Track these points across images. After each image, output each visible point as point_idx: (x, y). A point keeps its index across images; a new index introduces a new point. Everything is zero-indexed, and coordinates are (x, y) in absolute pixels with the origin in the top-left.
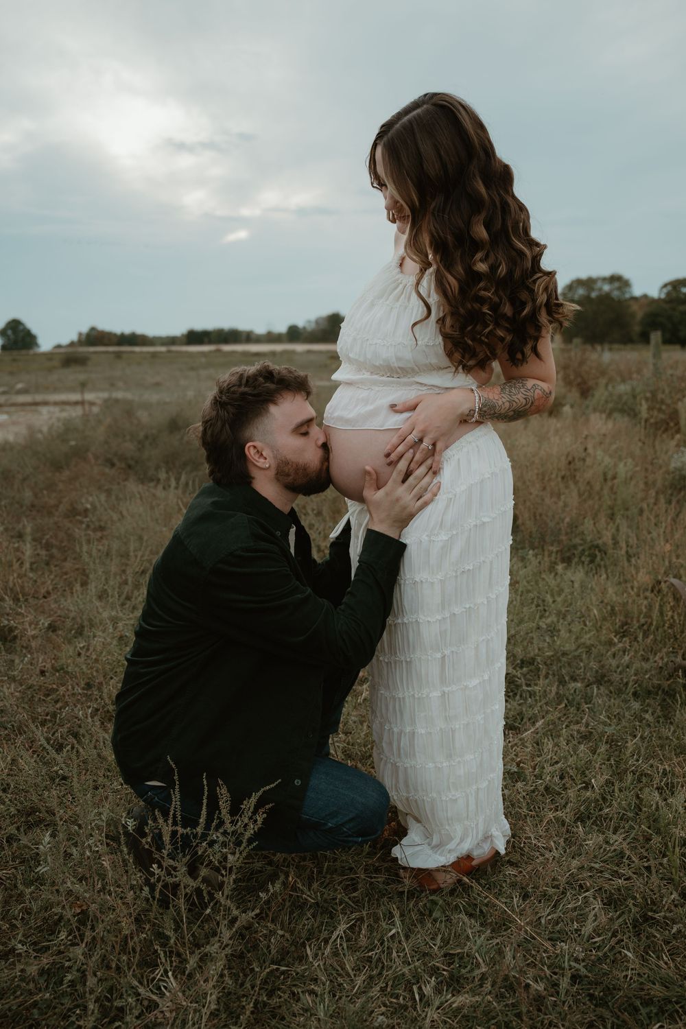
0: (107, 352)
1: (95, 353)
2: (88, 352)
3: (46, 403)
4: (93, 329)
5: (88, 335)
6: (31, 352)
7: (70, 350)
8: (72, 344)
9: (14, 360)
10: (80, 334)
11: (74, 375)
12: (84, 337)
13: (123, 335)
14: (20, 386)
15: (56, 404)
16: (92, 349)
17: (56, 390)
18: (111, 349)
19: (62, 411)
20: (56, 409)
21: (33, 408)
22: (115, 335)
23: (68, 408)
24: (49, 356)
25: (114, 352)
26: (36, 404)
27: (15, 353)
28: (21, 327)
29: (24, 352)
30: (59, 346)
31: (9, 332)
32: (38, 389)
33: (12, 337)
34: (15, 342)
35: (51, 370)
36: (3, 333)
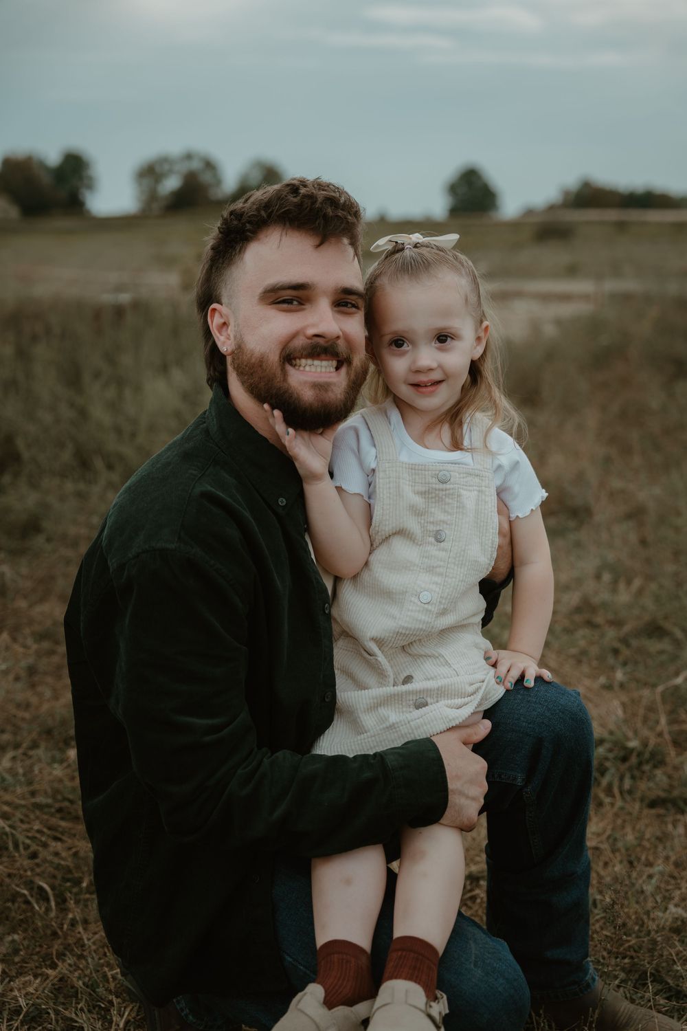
4: (586, 184)
5: (579, 193)
6: (490, 219)
7: (550, 217)
10: (565, 192)
11: (552, 255)
12: (572, 195)
13: (631, 193)
16: (581, 214)
24: (515, 226)
25: (615, 220)
28: (478, 181)
29: (478, 218)
30: (530, 212)
31: (463, 187)
33: (466, 195)
34: (470, 202)
35: (517, 246)
36: (453, 189)
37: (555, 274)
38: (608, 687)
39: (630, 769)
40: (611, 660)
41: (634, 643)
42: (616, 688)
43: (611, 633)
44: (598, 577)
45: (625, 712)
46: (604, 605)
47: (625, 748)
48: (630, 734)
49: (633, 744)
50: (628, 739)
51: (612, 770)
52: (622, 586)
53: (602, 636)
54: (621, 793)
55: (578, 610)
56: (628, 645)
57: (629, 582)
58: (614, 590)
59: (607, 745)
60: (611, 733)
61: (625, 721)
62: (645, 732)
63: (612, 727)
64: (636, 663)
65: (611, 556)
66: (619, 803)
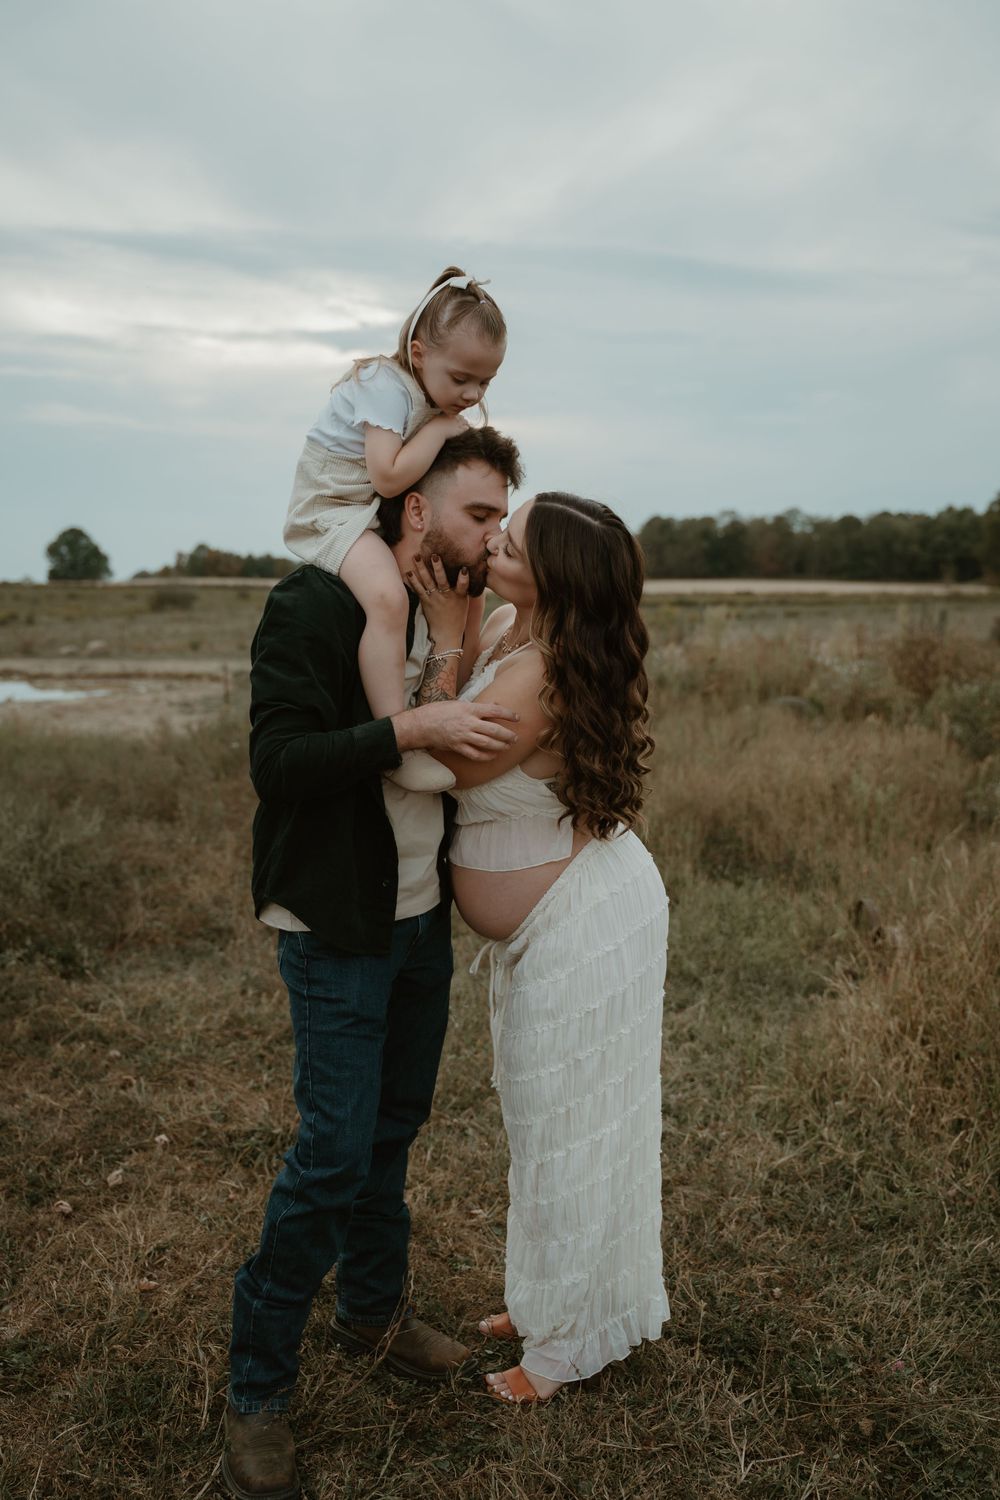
0: (224, 588)
1: (205, 587)
2: (194, 587)
3: (141, 675)
4: (202, 548)
5: (193, 558)
6: (99, 584)
7: (163, 582)
8: (165, 572)
9: (72, 597)
10: (180, 556)
11: (173, 626)
12: (186, 561)
13: (250, 560)
14: (95, 645)
15: (157, 676)
16: (200, 581)
17: (151, 653)
18: (231, 582)
19: (169, 688)
20: (160, 685)
21: (123, 682)
22: (238, 558)
23: (176, 683)
24: (128, 591)
25: (235, 588)
26: (126, 676)
27: (72, 584)
28: (83, 542)
29: (86, 583)
30: (143, 575)
31: (64, 550)
32: (122, 649)
33: (68, 557)
34: (73, 566)
35: (132, 615)
36: (53, 550)
37: (177, 653)
38: (255, 1089)
39: (276, 1151)
40: (258, 1065)
41: (277, 1048)
42: (264, 1088)
43: (257, 1042)
44: (244, 992)
45: (270, 1106)
46: (250, 1017)
47: (272, 1134)
48: (275, 1124)
49: (278, 1131)
50: (274, 1128)
51: (263, 1153)
52: (264, 999)
53: (250, 1045)
54: (270, 1170)
55: (228, 1025)
56: (272, 1052)
57: (270, 996)
58: (258, 1004)
59: (257, 1135)
60: (260, 1124)
61: (271, 1114)
62: (287, 1120)
63: (260, 1120)
64: (279, 1065)
65: (255, 972)
66: (269, 1178)
